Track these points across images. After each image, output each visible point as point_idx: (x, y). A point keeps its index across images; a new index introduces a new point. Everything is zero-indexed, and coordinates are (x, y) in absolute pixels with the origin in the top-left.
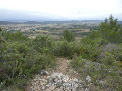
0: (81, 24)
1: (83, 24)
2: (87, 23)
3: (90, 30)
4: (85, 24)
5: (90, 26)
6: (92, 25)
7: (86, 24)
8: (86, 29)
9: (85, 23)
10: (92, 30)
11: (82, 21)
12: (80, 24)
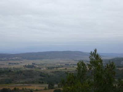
0: (16, 66)
1: (22, 65)
2: (38, 62)
3: (47, 85)
4: (29, 66)
5: (49, 71)
6: (55, 70)
7: (32, 67)
8: (33, 82)
9: (30, 63)
10: (56, 86)
11: (17, 55)
12: (12, 67)
